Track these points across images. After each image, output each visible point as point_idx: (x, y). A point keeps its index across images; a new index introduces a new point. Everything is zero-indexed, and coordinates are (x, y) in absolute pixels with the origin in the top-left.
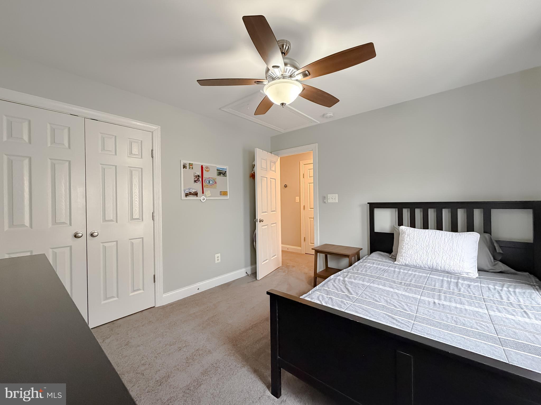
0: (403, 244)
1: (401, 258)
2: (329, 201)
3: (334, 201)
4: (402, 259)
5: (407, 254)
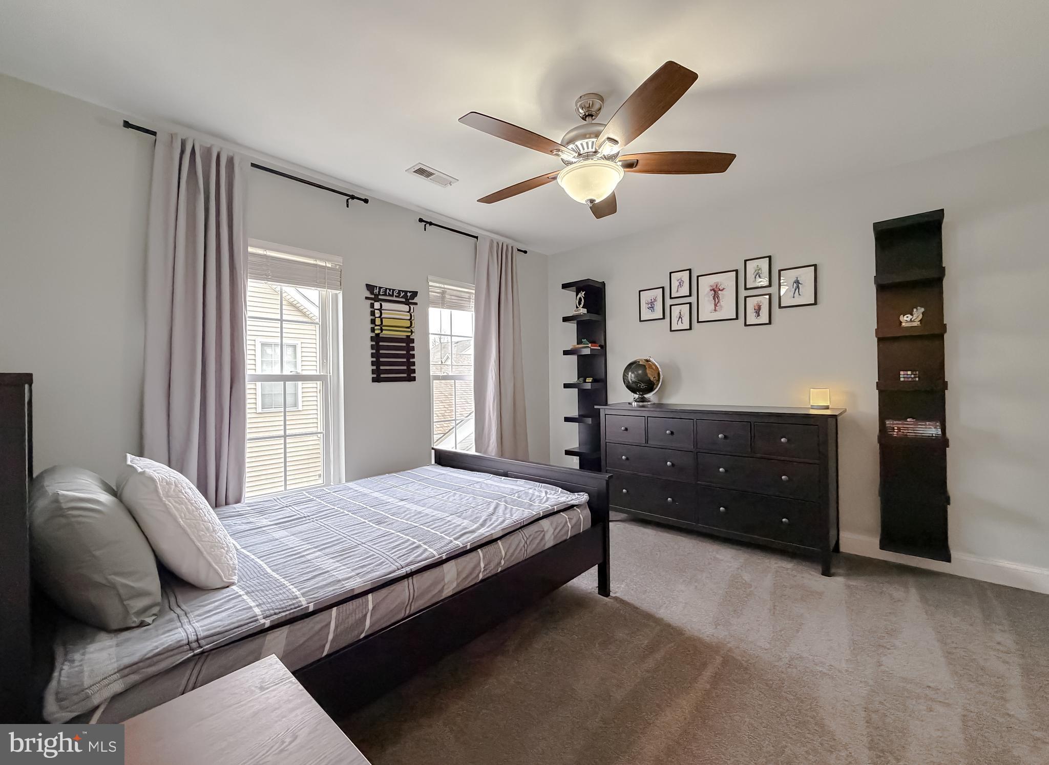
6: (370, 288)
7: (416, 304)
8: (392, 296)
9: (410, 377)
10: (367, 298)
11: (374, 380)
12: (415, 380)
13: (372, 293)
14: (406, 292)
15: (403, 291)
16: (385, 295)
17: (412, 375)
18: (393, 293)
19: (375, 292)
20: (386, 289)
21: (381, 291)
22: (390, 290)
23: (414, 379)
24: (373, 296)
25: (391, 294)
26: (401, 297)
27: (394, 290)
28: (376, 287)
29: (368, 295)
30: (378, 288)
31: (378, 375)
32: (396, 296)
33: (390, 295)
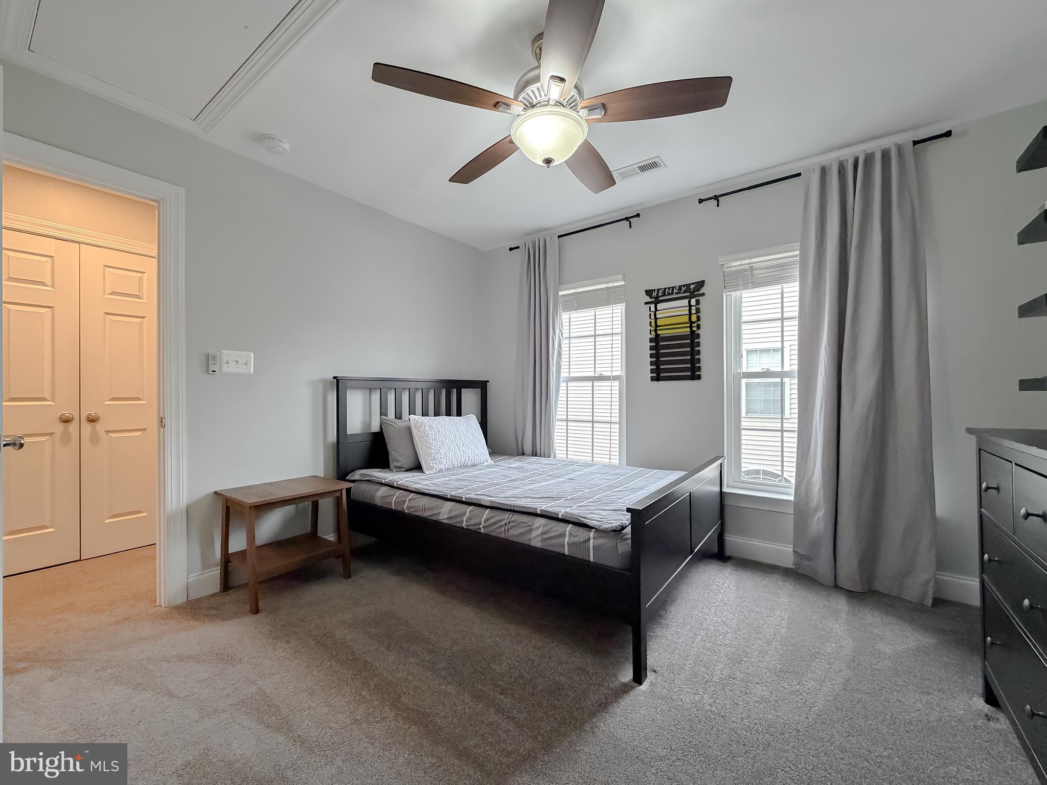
0: (429, 441)
1: (434, 463)
2: (226, 369)
3: (242, 369)
4: (436, 463)
5: (440, 454)
6: (649, 293)
7: (703, 294)
8: (672, 294)
9: (694, 374)
10: (646, 303)
11: (653, 379)
12: (700, 379)
13: (651, 297)
14: (688, 286)
15: (684, 286)
16: (664, 295)
17: (697, 373)
18: (673, 291)
19: (653, 295)
20: (665, 289)
21: (660, 292)
22: (669, 288)
23: (699, 377)
24: (653, 300)
25: (670, 292)
26: (682, 293)
27: (673, 288)
28: (655, 290)
29: (648, 299)
30: (656, 290)
31: (658, 375)
32: (676, 293)
33: (669, 294)
